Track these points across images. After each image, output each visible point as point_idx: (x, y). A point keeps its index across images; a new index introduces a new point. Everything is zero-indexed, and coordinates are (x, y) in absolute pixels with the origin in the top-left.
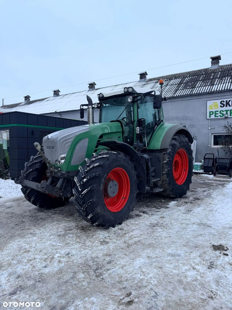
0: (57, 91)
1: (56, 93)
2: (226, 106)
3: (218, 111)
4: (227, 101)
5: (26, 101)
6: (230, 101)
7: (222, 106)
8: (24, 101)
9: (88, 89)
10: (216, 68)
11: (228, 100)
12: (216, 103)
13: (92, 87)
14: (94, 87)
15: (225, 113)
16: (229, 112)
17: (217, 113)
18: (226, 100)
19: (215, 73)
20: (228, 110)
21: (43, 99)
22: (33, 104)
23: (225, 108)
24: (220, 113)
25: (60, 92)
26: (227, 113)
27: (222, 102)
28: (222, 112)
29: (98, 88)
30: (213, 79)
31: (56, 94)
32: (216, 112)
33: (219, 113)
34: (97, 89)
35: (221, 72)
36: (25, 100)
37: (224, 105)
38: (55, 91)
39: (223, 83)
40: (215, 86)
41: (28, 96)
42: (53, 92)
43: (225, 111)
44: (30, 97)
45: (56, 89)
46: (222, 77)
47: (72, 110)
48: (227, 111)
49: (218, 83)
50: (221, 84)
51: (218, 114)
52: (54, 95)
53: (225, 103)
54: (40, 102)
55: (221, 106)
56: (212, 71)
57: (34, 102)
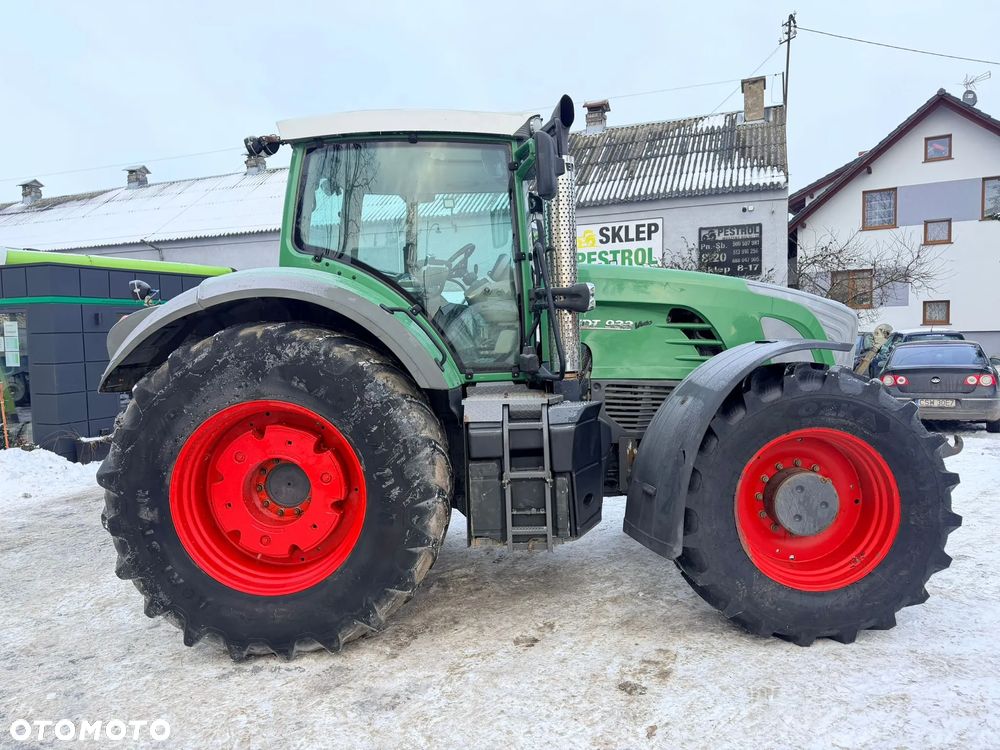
0: (140, 170)
1: (138, 177)
2: (614, 241)
3: (595, 253)
4: (614, 228)
5: (29, 198)
6: (620, 228)
7: (604, 239)
8: (21, 198)
9: (244, 168)
10: (598, 133)
11: (617, 226)
12: (591, 232)
13: (257, 163)
14: (264, 163)
15: (610, 257)
16: (619, 256)
17: (593, 257)
18: (613, 225)
19: (595, 148)
20: (618, 252)
21: (92, 196)
22: (56, 210)
23: (610, 246)
24: (600, 257)
25: (148, 172)
26: (615, 260)
27: (604, 231)
28: (603, 255)
29: (275, 167)
30: (587, 165)
31: (137, 179)
32: (590, 254)
33: (596, 256)
34: (274, 171)
35: (608, 146)
36: (24, 195)
37: (607, 237)
38: (131, 172)
39: (607, 179)
40: (588, 186)
41: (35, 181)
42: (127, 173)
43: (611, 252)
44: (42, 186)
45: (136, 165)
46: (608, 163)
47: (196, 238)
48: (615, 253)
49: (596, 180)
50: (603, 183)
51: (595, 260)
52: (130, 181)
53: (610, 233)
54: (79, 203)
55: (601, 241)
56: (586, 144)
57: (60, 203)
